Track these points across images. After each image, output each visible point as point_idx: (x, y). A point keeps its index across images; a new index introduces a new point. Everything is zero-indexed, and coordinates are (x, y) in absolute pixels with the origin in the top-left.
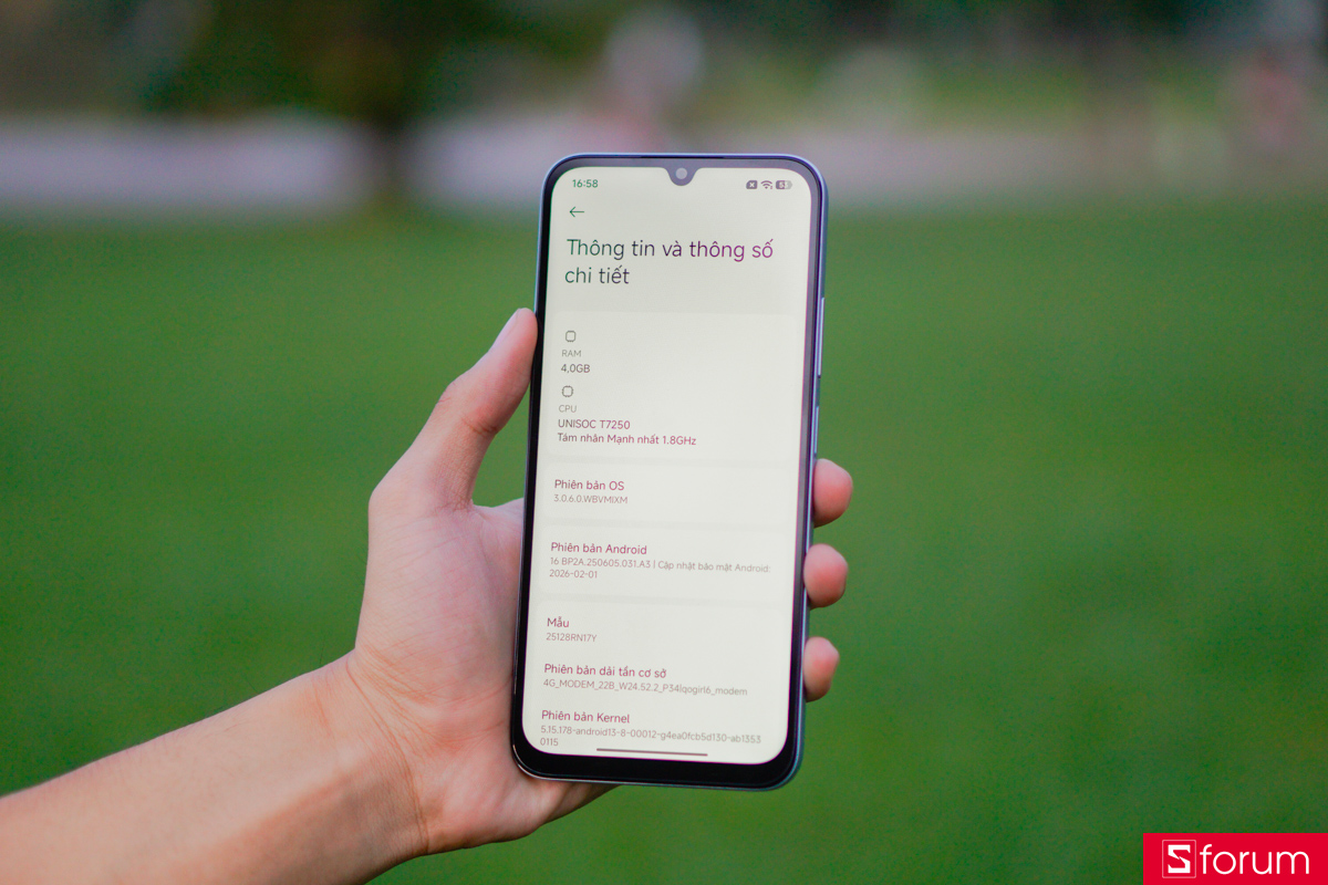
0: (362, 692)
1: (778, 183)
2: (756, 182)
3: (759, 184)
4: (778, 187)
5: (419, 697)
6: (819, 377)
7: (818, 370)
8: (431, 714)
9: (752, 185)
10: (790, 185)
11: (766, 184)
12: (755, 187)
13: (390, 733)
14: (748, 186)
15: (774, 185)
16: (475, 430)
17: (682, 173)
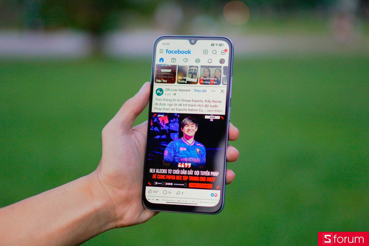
0: (103, 186)
1: (220, 44)
2: (214, 44)
3: (215, 45)
4: (220, 45)
5: (120, 188)
6: (231, 99)
7: (230, 97)
8: (123, 193)
9: (213, 45)
10: (223, 45)
11: (217, 45)
12: (214, 45)
13: (111, 198)
14: (212, 45)
15: (219, 45)
16: (135, 114)
17: (193, 41)
